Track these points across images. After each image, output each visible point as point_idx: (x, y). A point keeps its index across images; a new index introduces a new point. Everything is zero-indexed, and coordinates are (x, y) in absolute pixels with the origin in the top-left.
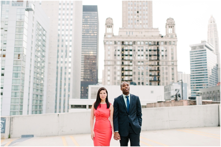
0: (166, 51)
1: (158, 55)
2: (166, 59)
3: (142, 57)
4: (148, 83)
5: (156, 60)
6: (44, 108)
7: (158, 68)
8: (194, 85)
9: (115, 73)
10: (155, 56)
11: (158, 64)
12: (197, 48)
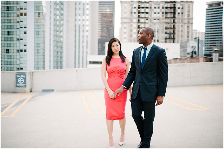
0: (182, 8)
1: (174, 13)
2: (182, 16)
3: (158, 15)
4: (164, 40)
5: (172, 18)
6: (64, 63)
7: (174, 26)
8: (208, 43)
9: (131, 31)
10: (171, 14)
11: (174, 22)
12: (214, 5)
